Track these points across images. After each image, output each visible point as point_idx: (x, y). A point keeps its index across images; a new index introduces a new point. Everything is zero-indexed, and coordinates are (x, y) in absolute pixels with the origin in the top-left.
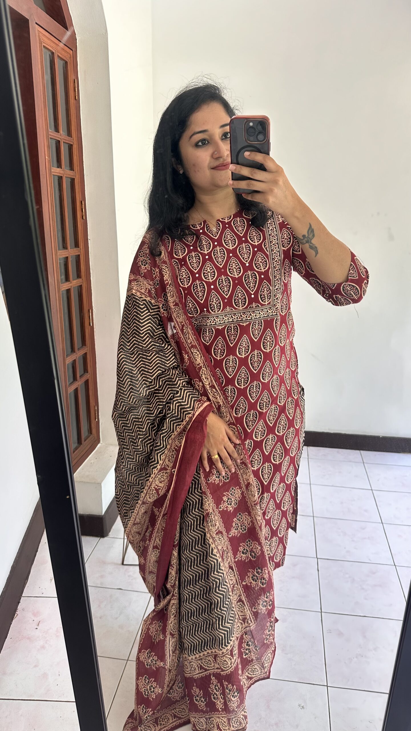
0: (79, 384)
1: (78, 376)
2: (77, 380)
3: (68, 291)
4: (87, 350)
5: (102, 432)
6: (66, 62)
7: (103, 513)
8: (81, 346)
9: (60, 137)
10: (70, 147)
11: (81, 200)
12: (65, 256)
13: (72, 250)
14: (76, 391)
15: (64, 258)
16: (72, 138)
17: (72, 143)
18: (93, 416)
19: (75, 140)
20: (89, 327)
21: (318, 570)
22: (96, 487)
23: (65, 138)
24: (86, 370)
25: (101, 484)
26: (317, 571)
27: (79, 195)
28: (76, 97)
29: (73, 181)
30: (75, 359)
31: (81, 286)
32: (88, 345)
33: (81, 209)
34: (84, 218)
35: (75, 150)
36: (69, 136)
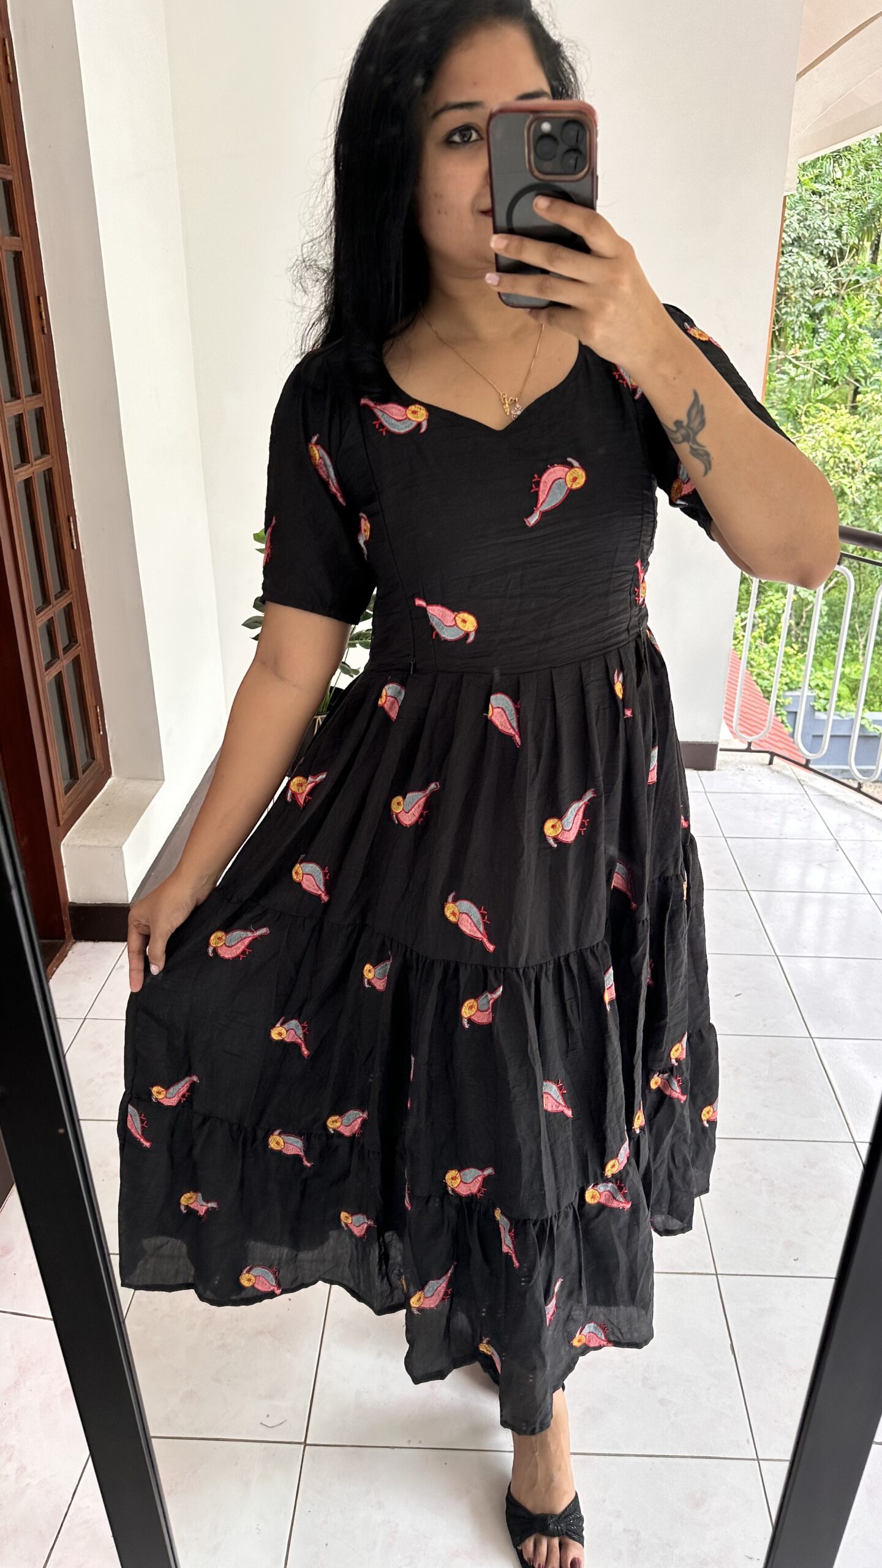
0: (64, 664)
1: (60, 648)
2: (59, 658)
3: (28, 482)
4: (72, 598)
5: (113, 755)
7: (130, 900)
8: (60, 590)
10: (8, 185)
11: (37, 295)
12: (16, 414)
13: (29, 399)
14: (59, 680)
15: (15, 416)
16: (9, 167)
17: (10, 179)
18: (95, 728)
19: (15, 170)
20: (72, 550)
22: (112, 855)
24: (72, 639)
25: (121, 847)
27: (33, 283)
28: (9, 76)
29: (18, 257)
30: (52, 615)
31: (50, 470)
32: (74, 590)
33: (38, 313)
34: (46, 331)
35: (18, 190)
36: (5, 163)
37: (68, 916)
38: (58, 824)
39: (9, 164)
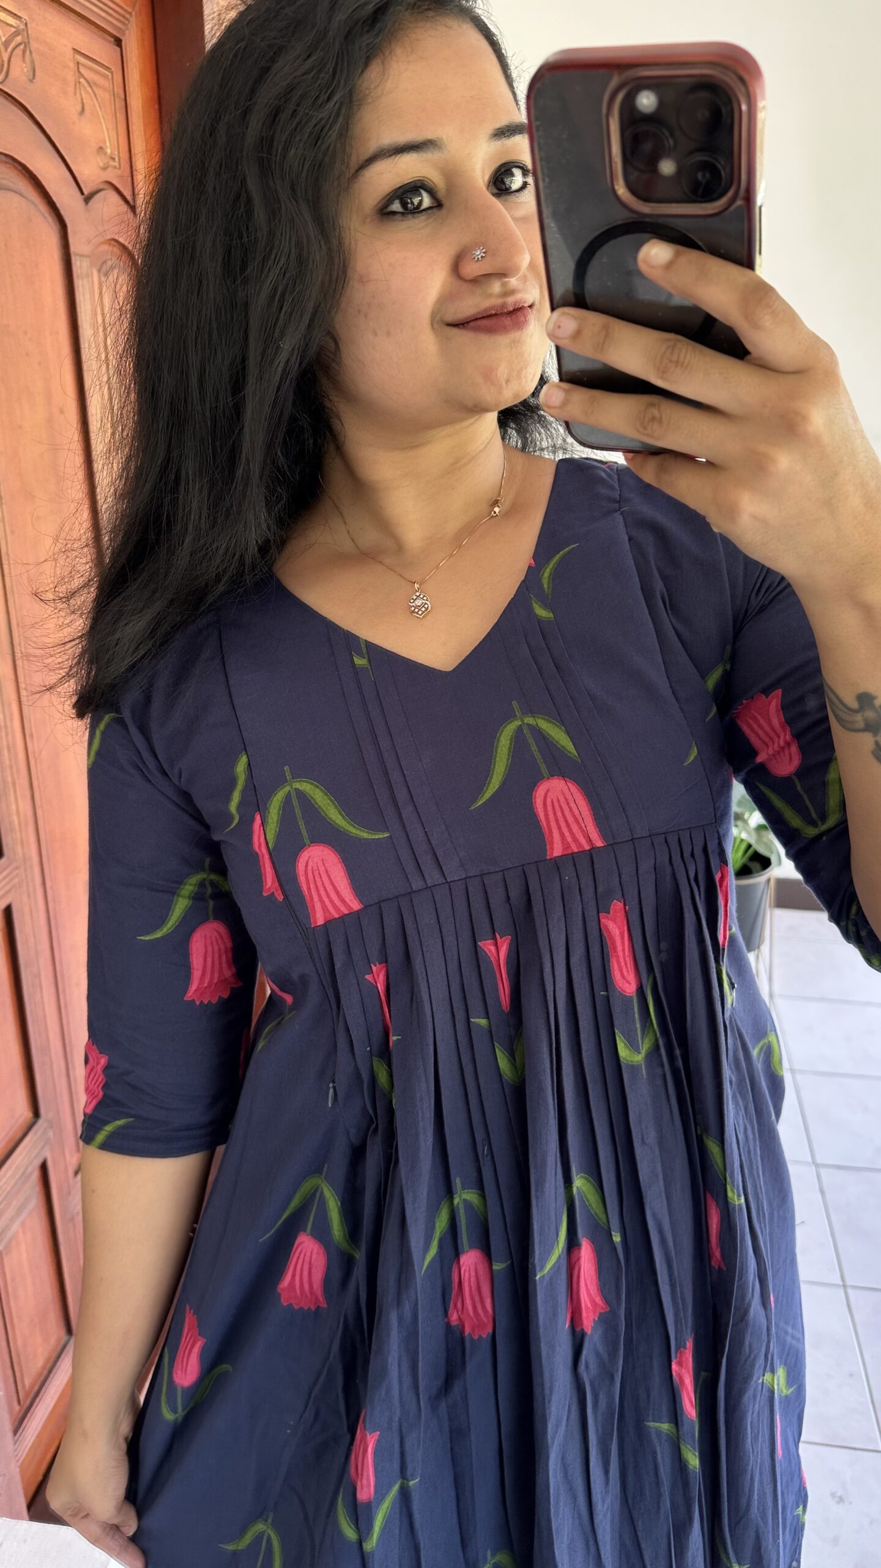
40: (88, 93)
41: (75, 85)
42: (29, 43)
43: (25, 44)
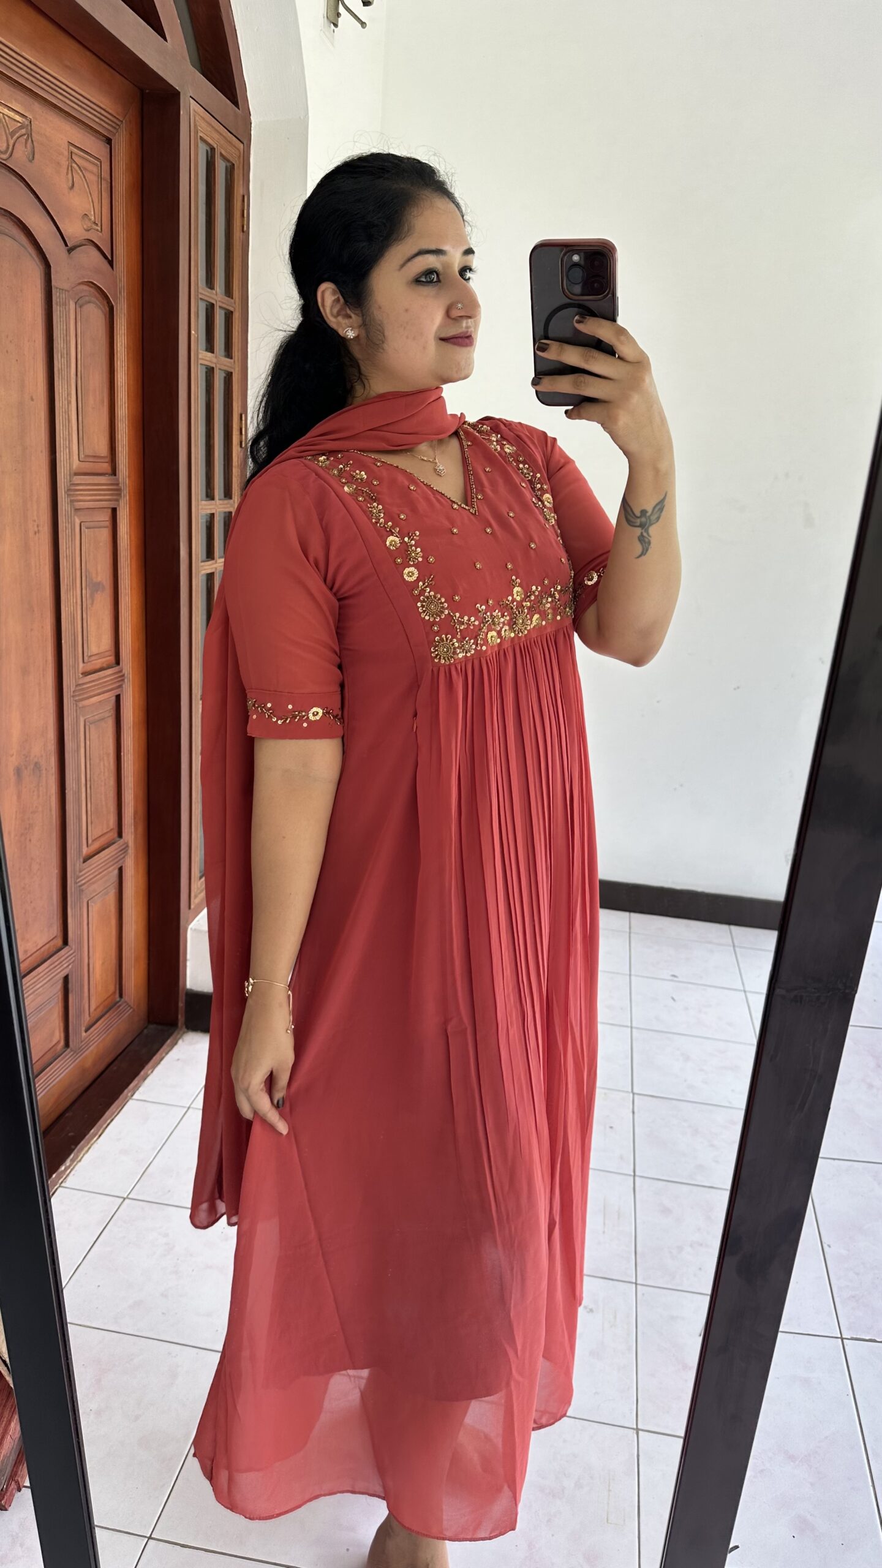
3: (210, 577)
6: (234, 165)
9: (215, 297)
10: (229, 316)
11: (241, 415)
12: (209, 513)
13: (221, 502)
15: (207, 515)
16: (232, 301)
17: (232, 309)
19: (237, 304)
21: (633, 1113)
23: (223, 301)
26: (631, 1114)
27: (238, 403)
28: (243, 227)
29: (228, 377)
33: (239, 429)
35: (237, 322)
36: (229, 297)
37: (184, 1001)
38: (190, 908)
39: (232, 298)
40: (78, 173)
41: (68, 169)
42: (31, 134)
43: (28, 135)
